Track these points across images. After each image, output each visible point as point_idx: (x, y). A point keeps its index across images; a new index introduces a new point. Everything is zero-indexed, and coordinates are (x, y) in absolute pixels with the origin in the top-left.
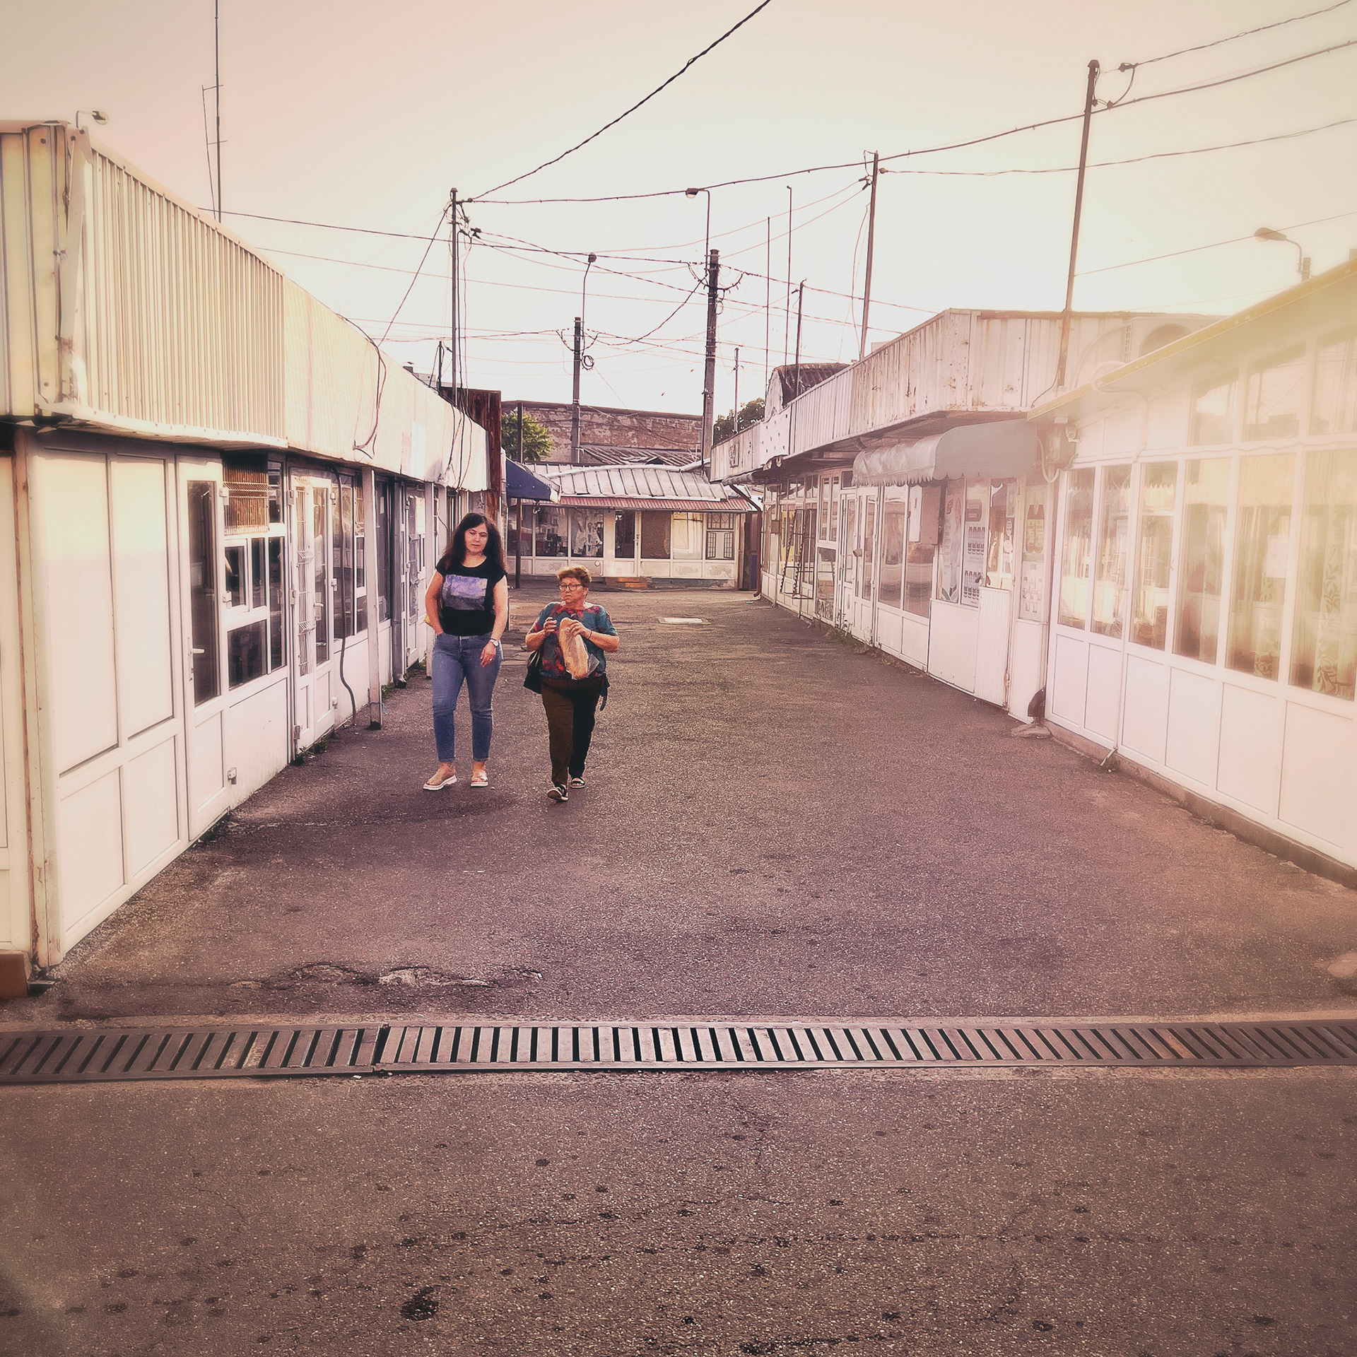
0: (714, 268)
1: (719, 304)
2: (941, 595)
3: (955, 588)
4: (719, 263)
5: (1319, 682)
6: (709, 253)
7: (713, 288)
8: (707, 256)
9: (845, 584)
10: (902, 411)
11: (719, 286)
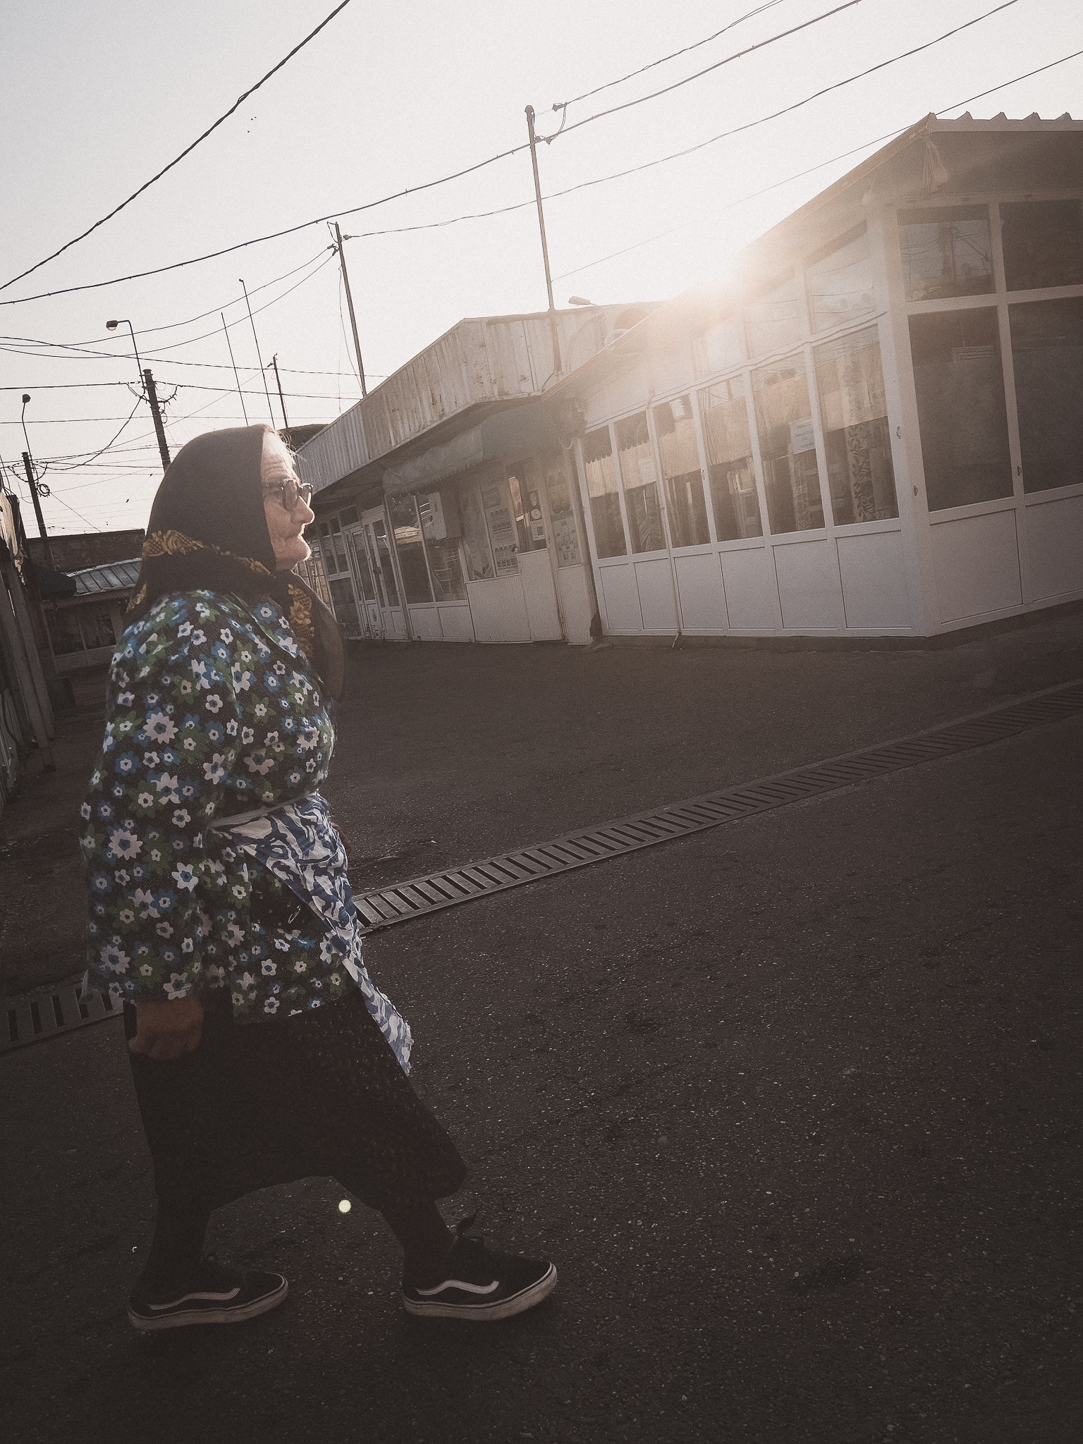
0: (150, 385)
1: (163, 415)
2: (474, 576)
3: (488, 566)
4: (154, 380)
5: (860, 516)
6: (143, 373)
7: (154, 402)
8: (141, 376)
9: (367, 602)
10: (429, 418)
11: (158, 400)
